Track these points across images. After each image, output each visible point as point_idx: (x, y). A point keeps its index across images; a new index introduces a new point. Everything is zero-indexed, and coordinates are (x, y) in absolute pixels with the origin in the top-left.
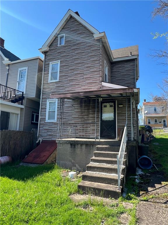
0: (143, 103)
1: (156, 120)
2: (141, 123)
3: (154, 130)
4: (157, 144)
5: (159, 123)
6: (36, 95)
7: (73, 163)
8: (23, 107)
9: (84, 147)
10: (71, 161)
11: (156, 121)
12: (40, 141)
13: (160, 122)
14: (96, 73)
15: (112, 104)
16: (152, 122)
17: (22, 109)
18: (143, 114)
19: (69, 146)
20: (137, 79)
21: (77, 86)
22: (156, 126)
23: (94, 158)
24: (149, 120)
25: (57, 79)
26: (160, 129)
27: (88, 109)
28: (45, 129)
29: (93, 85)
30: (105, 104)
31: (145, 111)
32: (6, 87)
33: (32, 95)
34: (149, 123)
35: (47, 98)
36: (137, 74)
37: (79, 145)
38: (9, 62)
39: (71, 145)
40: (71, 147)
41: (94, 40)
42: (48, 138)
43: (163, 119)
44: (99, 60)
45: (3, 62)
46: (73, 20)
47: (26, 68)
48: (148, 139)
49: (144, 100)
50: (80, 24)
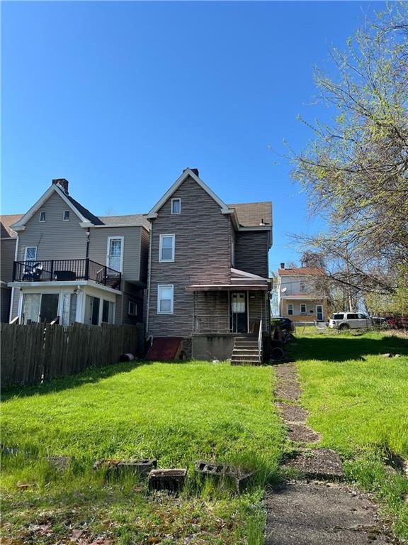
0: (279, 269)
1: (304, 306)
2: (275, 313)
3: (297, 328)
4: (295, 344)
5: (310, 314)
6: (140, 277)
7: (210, 356)
8: (119, 292)
9: (221, 339)
10: (208, 354)
11: (303, 310)
12: (151, 338)
13: (312, 312)
14: (224, 256)
15: (244, 294)
16: (297, 311)
17: (117, 296)
18: (279, 294)
19: (206, 338)
20: (270, 248)
21: (200, 271)
22: (304, 320)
23: (235, 350)
24: (290, 306)
25: (171, 258)
26: (310, 325)
27: (215, 299)
28: (157, 324)
29: (221, 270)
30: (235, 294)
31: (282, 288)
32: (88, 261)
33: (135, 277)
34: (290, 312)
35: (157, 283)
36: (270, 242)
37: (217, 338)
38: (91, 225)
39: (208, 338)
40: (208, 340)
41: (221, 214)
42: (161, 335)
43: (317, 306)
44: (227, 241)
45: (81, 224)
46: (191, 181)
47: (122, 238)
48: (284, 339)
49: (282, 264)
50: (202, 189)
